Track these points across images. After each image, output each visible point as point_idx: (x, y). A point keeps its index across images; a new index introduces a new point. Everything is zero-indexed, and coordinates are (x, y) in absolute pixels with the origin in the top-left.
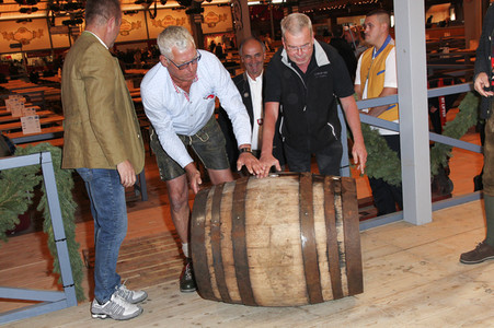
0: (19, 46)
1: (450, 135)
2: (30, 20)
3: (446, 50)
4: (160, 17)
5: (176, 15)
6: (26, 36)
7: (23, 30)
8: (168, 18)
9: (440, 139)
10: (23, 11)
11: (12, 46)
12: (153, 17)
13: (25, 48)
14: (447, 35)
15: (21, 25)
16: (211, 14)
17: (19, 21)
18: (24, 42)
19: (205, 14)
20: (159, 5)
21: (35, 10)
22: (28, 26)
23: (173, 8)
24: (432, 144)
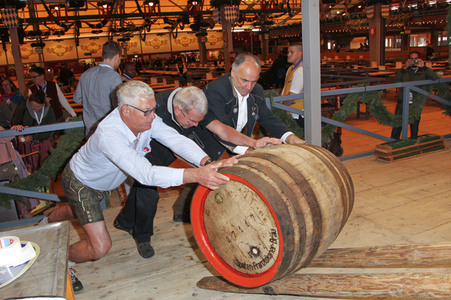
0: (90, 54)
1: (336, 119)
2: (98, 38)
3: (356, 67)
4: (179, 37)
5: (190, 37)
6: (95, 48)
7: (93, 44)
8: (185, 38)
9: (328, 121)
10: (93, 32)
11: (86, 54)
12: (175, 37)
13: (93, 55)
14: (361, 57)
15: (92, 41)
16: (213, 36)
17: (91, 38)
18: (94, 52)
19: (208, 37)
20: (179, 30)
21: (101, 32)
22: (96, 41)
23: (188, 32)
24: (322, 123)
